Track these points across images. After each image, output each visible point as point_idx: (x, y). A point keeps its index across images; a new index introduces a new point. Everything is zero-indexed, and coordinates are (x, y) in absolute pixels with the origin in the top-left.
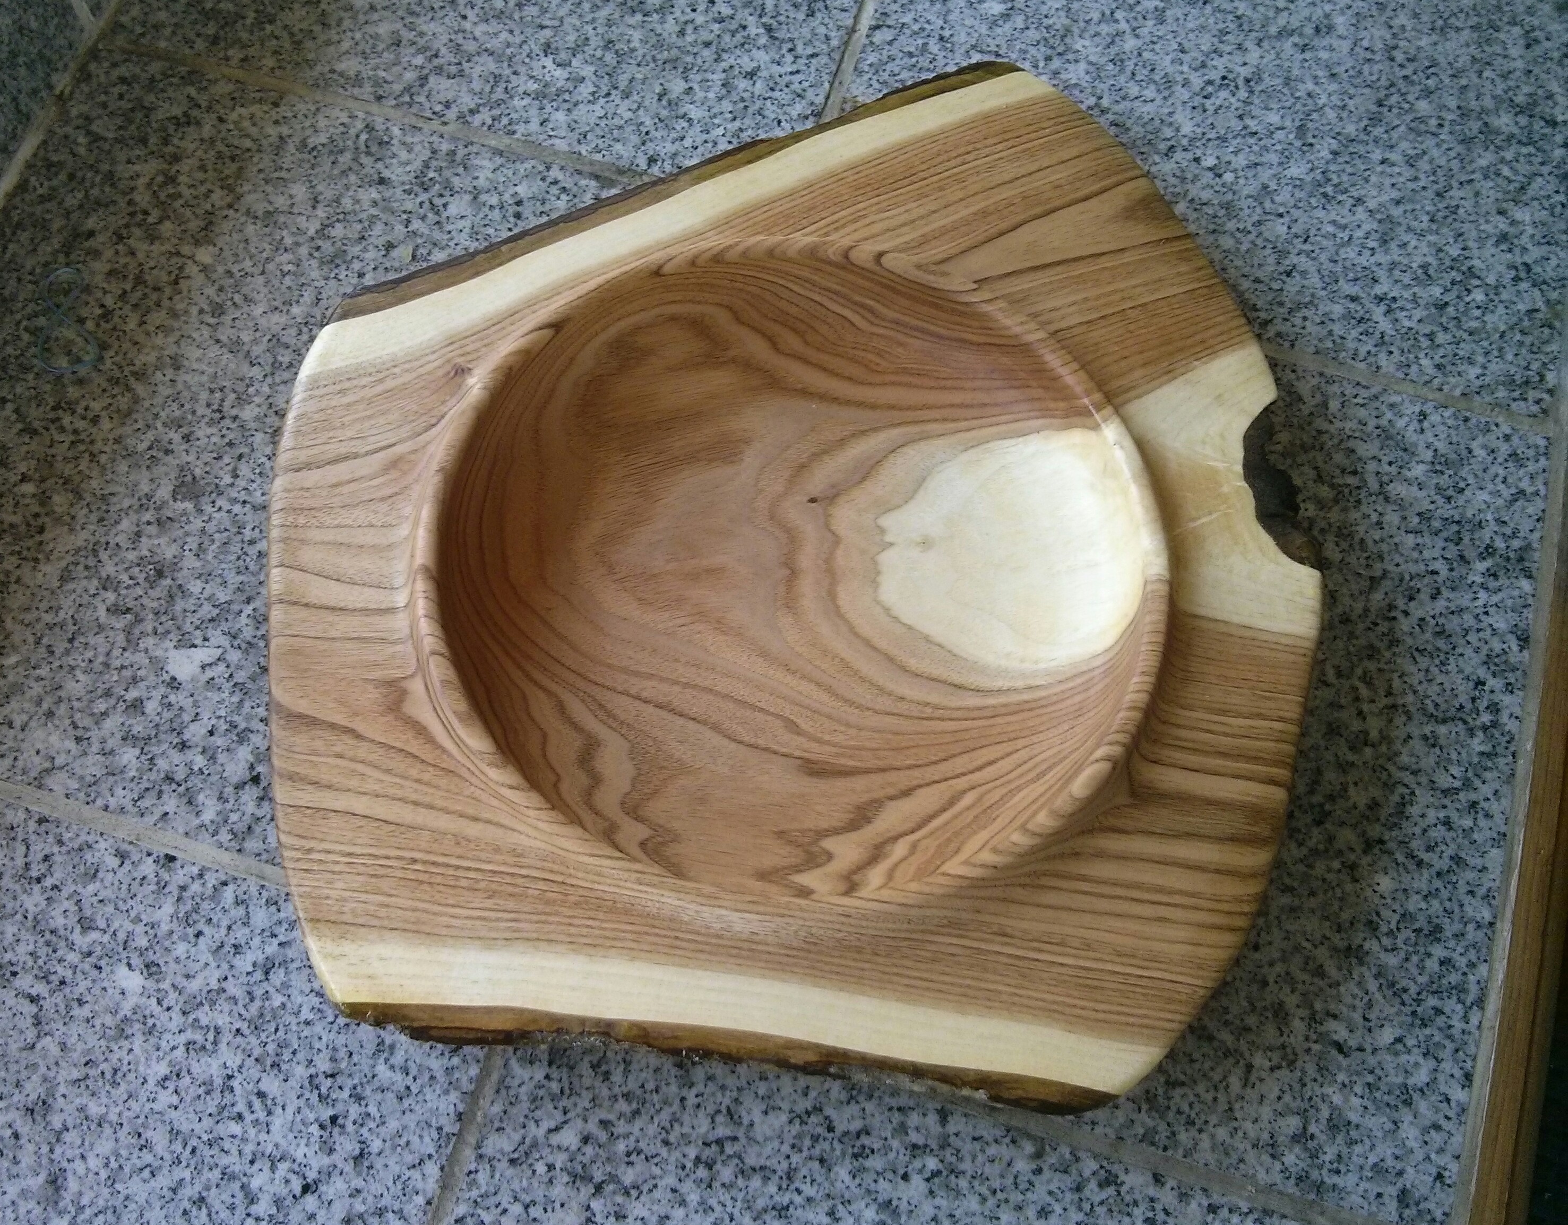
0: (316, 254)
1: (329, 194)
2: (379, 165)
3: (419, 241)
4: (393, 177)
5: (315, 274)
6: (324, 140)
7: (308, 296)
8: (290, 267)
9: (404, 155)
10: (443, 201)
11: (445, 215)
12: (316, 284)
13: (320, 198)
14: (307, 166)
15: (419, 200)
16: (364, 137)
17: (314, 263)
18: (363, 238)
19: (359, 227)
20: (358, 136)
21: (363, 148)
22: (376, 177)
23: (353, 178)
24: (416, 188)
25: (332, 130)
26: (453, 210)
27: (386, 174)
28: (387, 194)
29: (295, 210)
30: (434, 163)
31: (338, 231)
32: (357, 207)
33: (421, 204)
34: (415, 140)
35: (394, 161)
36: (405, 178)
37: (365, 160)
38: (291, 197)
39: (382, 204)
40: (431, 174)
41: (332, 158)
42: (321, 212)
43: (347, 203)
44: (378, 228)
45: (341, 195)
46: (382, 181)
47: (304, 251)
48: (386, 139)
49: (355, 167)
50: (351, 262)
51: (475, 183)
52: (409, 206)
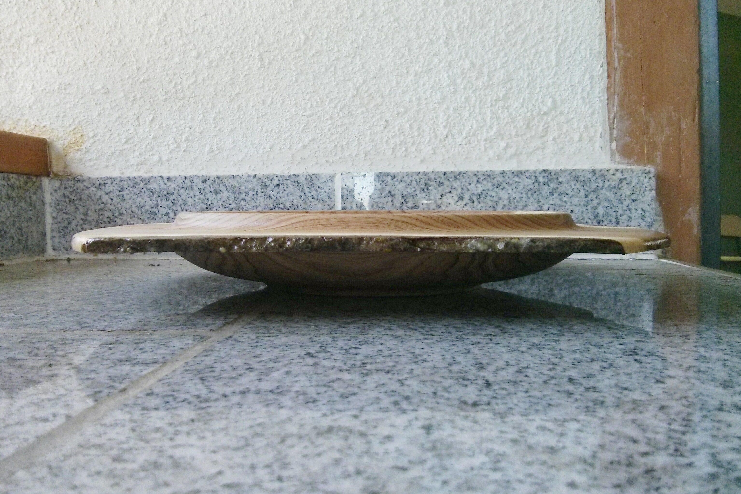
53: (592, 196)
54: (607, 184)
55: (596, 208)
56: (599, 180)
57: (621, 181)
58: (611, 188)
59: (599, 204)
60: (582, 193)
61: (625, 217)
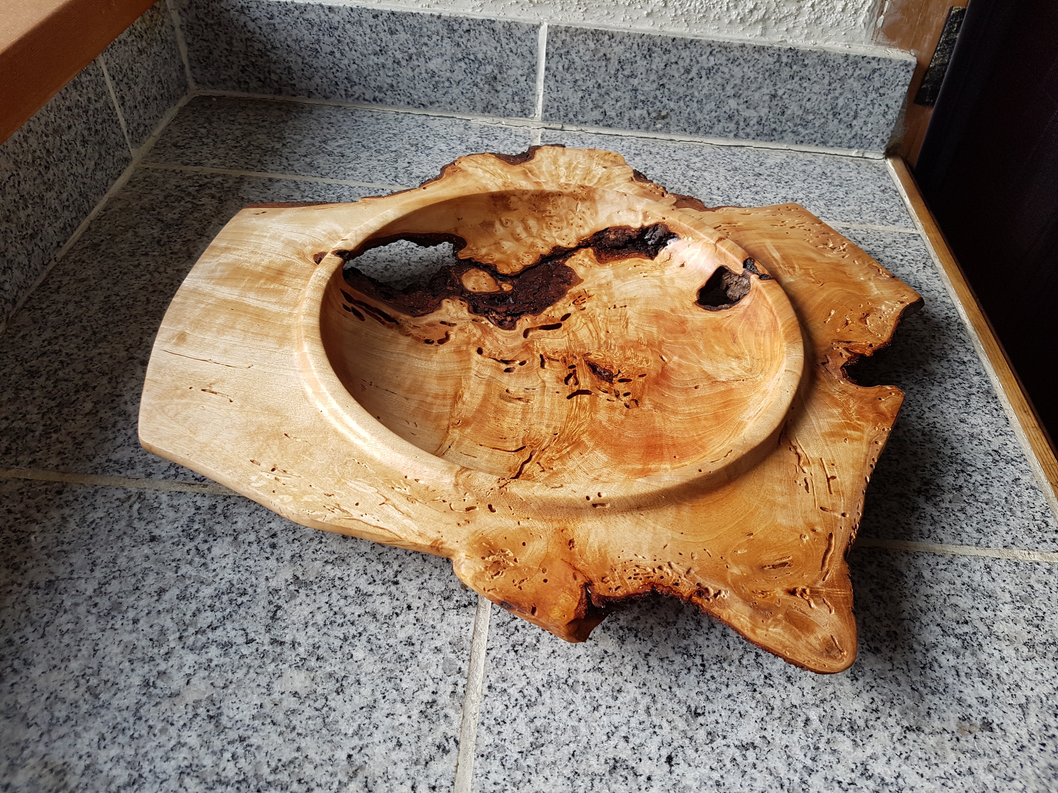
0: (94, 611)
1: (106, 557)
2: (151, 526)
3: (188, 582)
4: (163, 534)
5: (93, 628)
6: (102, 515)
7: (86, 650)
8: (70, 626)
9: (171, 515)
10: (206, 546)
11: (209, 558)
12: (94, 637)
13: (98, 561)
14: (86, 537)
15: (187, 548)
16: (136, 506)
17: (92, 618)
18: (137, 588)
19: (133, 580)
20: (131, 507)
21: (136, 515)
22: (147, 536)
23: (127, 540)
24: (183, 539)
25: (108, 505)
26: (216, 551)
27: (156, 532)
28: (158, 549)
29: (75, 576)
30: (197, 518)
31: (114, 587)
32: (132, 563)
33: (188, 552)
34: (181, 502)
35: (164, 521)
36: (173, 533)
37: (136, 524)
38: (71, 565)
39: (153, 558)
40: (196, 526)
41: (109, 528)
42: (98, 573)
43: (122, 561)
44: (151, 579)
45: (116, 556)
46: (153, 539)
47: (82, 609)
48: (156, 505)
49: (130, 531)
50: (126, 611)
51: (234, 527)
52: (178, 555)
53: (837, 85)
54: (858, 72)
55: (837, 98)
56: (850, 68)
57: (874, 71)
58: (860, 78)
59: (841, 94)
60: (826, 81)
61: (866, 112)
